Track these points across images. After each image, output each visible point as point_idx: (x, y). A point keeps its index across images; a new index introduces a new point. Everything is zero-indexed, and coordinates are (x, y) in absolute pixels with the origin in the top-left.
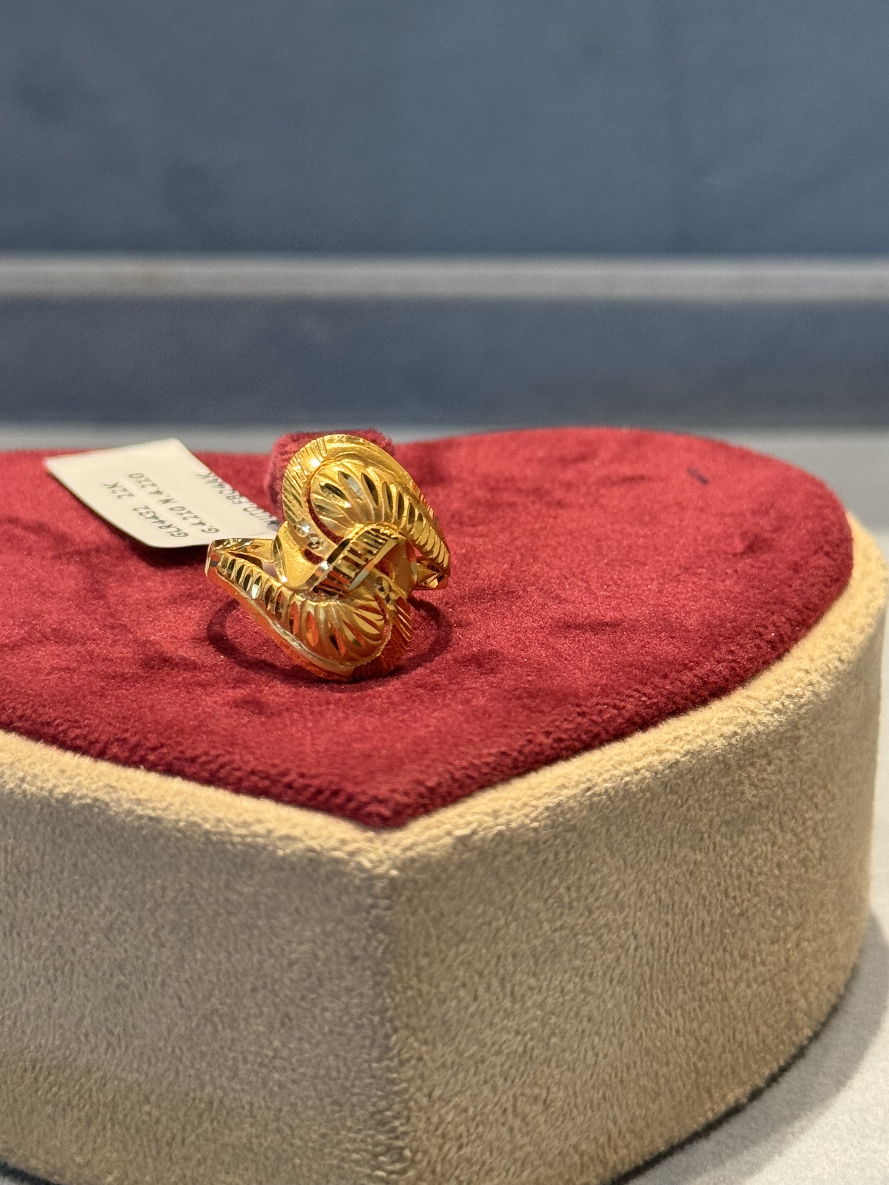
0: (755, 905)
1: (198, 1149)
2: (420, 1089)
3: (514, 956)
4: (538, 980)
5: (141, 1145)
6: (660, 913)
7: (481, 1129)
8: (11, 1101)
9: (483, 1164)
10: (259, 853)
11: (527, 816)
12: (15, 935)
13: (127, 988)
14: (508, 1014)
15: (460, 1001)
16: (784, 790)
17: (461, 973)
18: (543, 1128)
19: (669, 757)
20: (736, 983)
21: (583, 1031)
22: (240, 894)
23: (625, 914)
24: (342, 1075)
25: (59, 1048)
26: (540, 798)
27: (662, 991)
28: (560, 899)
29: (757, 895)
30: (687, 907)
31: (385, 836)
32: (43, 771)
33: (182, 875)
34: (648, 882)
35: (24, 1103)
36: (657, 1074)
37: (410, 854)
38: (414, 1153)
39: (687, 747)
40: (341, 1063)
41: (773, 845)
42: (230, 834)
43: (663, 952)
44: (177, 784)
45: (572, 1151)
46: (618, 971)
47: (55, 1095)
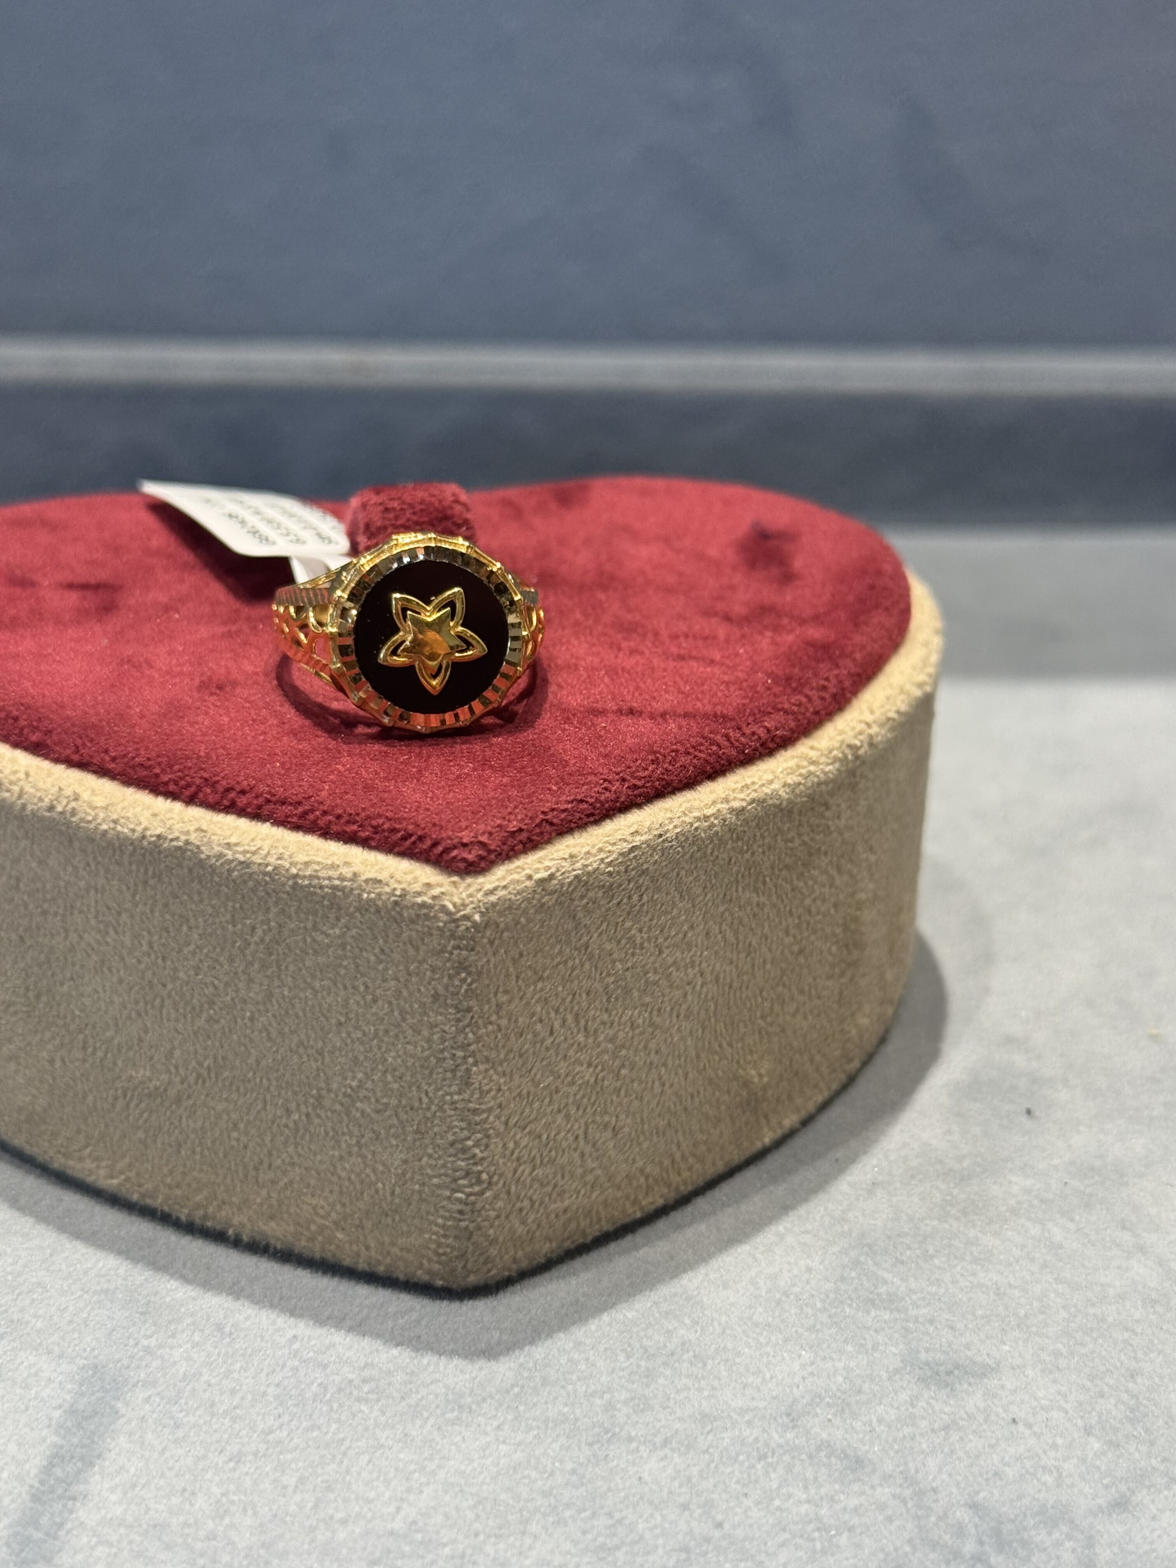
0: (813, 943)
1: (285, 1173)
2: (498, 1117)
3: (588, 994)
4: (610, 1016)
5: (229, 1169)
6: (725, 952)
7: (553, 1153)
8: (103, 1126)
9: (555, 1186)
10: (346, 896)
11: (602, 860)
12: (105, 970)
13: (217, 1022)
14: (581, 1048)
15: (535, 1035)
16: (841, 834)
17: (539, 1009)
18: (612, 1153)
19: (736, 804)
20: (794, 1015)
21: (651, 1063)
22: (328, 936)
23: (692, 953)
24: (424, 1106)
25: (150, 1079)
26: (614, 844)
27: (725, 1025)
28: (632, 940)
29: (815, 932)
30: (750, 945)
31: (469, 880)
32: (135, 816)
33: (271, 916)
34: (715, 923)
35: (116, 1128)
36: (718, 1101)
37: (493, 898)
38: (491, 1177)
39: (754, 795)
40: (423, 1096)
41: (831, 887)
42: (318, 878)
43: (727, 988)
44: (265, 829)
45: (638, 1175)
46: (684, 1007)
47: (146, 1121)
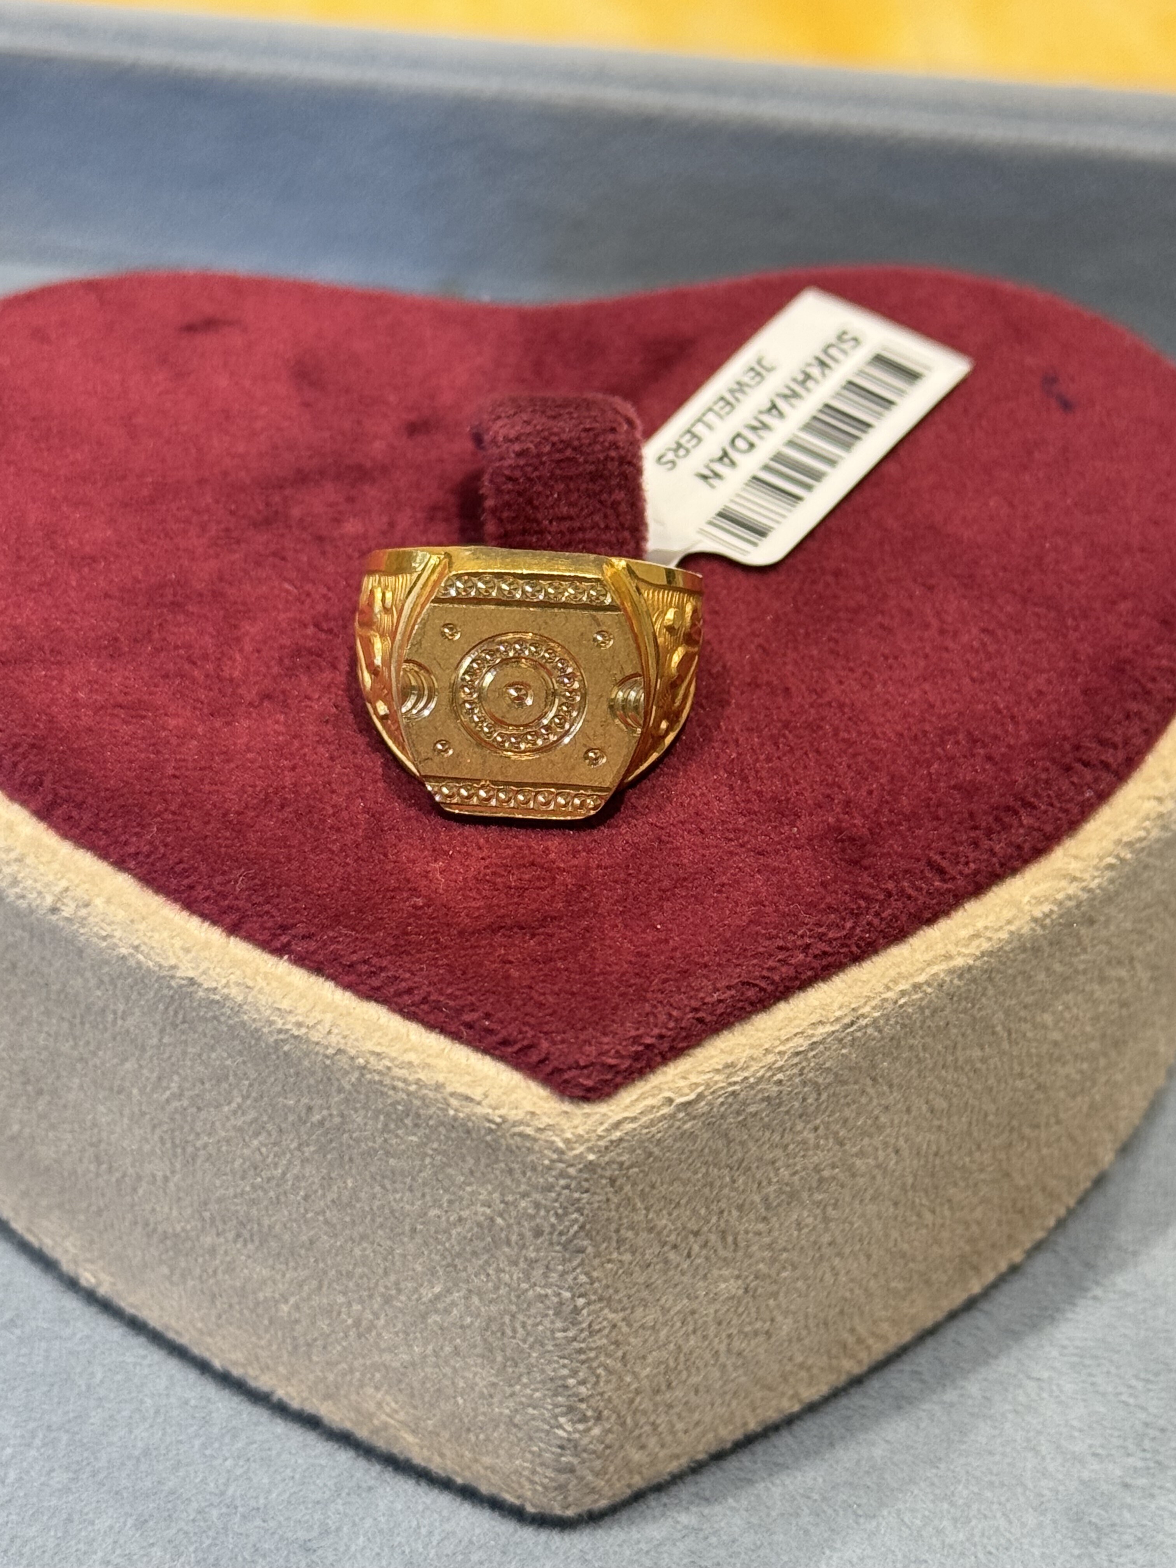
3: (740, 1208)
4: (769, 1223)
6: (931, 1121)
7: (684, 1374)
10: (427, 1106)
11: (769, 1066)
15: (667, 1263)
19: (959, 962)
21: (821, 1258)
26: (787, 1041)
27: (926, 1192)
28: (804, 1142)
31: (587, 1109)
37: (616, 1134)
42: (391, 1076)
43: (931, 1158)
